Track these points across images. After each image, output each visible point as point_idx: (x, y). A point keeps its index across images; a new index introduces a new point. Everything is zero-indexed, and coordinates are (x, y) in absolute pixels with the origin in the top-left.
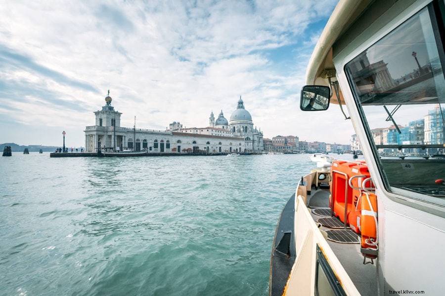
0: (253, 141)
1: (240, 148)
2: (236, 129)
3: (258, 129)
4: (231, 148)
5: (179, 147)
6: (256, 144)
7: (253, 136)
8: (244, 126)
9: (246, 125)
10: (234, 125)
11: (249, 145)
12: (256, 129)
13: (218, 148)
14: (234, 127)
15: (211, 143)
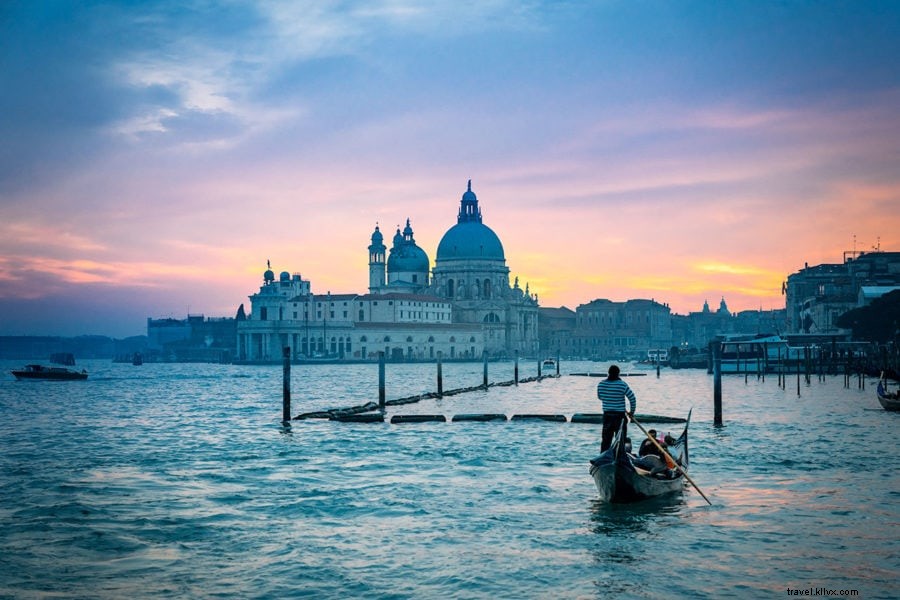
0: (509, 325)
1: (473, 348)
2: (457, 289)
3: (522, 286)
4: (453, 348)
5: (364, 348)
6: (517, 332)
7: (508, 310)
8: (482, 280)
9: (487, 276)
10: (450, 276)
11: (496, 335)
12: (516, 285)
13: (428, 350)
14: (451, 282)
15: (415, 340)
